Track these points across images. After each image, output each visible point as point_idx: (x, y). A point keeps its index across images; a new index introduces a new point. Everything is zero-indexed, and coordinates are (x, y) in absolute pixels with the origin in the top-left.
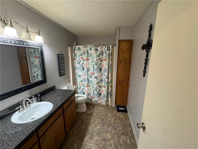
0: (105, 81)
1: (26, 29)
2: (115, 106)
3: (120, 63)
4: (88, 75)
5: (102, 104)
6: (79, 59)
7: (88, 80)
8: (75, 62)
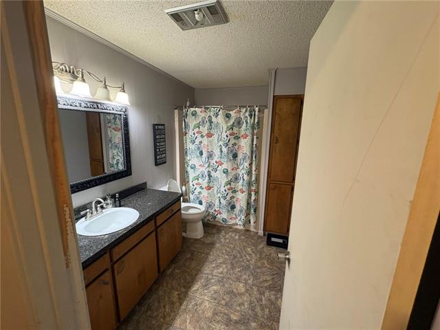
0: (244, 180)
1: (103, 83)
2: (264, 235)
3: (276, 143)
4: (209, 166)
5: (237, 227)
6: (194, 134)
7: (210, 176)
8: (186, 140)
